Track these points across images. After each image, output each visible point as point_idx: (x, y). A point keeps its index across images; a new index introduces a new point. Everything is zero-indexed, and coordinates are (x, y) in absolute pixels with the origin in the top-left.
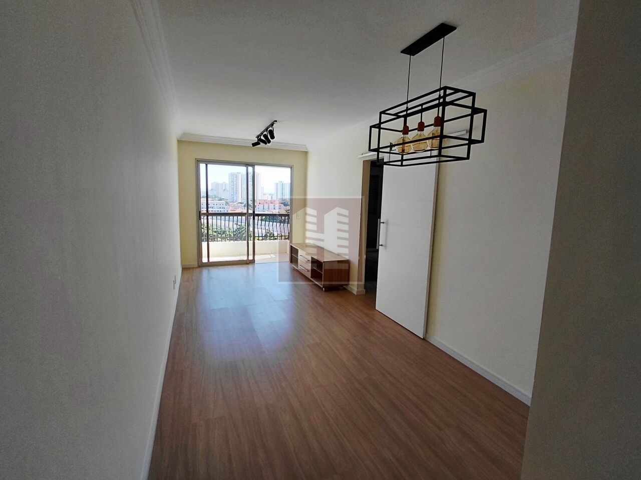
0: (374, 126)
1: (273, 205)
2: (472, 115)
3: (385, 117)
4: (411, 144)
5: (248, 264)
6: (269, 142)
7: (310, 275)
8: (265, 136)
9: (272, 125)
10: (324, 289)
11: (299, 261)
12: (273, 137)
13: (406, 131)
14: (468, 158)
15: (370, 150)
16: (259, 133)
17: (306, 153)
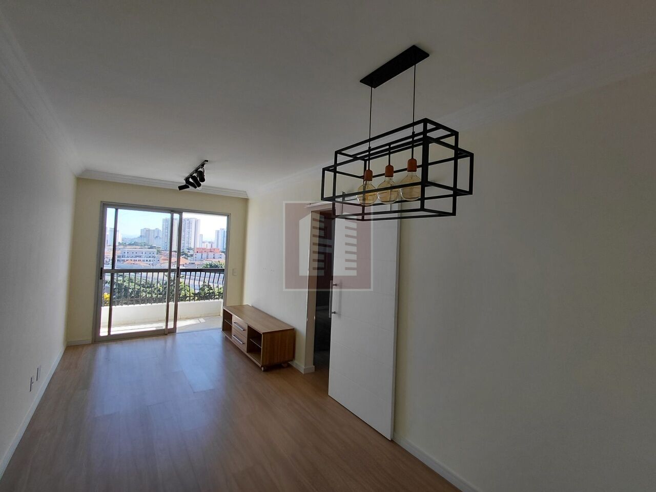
0: (328, 169)
1: (212, 254)
2: (455, 159)
3: (341, 159)
4: (378, 193)
5: (166, 334)
6: (199, 185)
7: (246, 349)
8: (194, 178)
9: (203, 165)
10: (262, 368)
11: (233, 329)
12: (203, 180)
13: (368, 176)
14: (454, 214)
15: (323, 199)
16: (187, 175)
17: (246, 200)
